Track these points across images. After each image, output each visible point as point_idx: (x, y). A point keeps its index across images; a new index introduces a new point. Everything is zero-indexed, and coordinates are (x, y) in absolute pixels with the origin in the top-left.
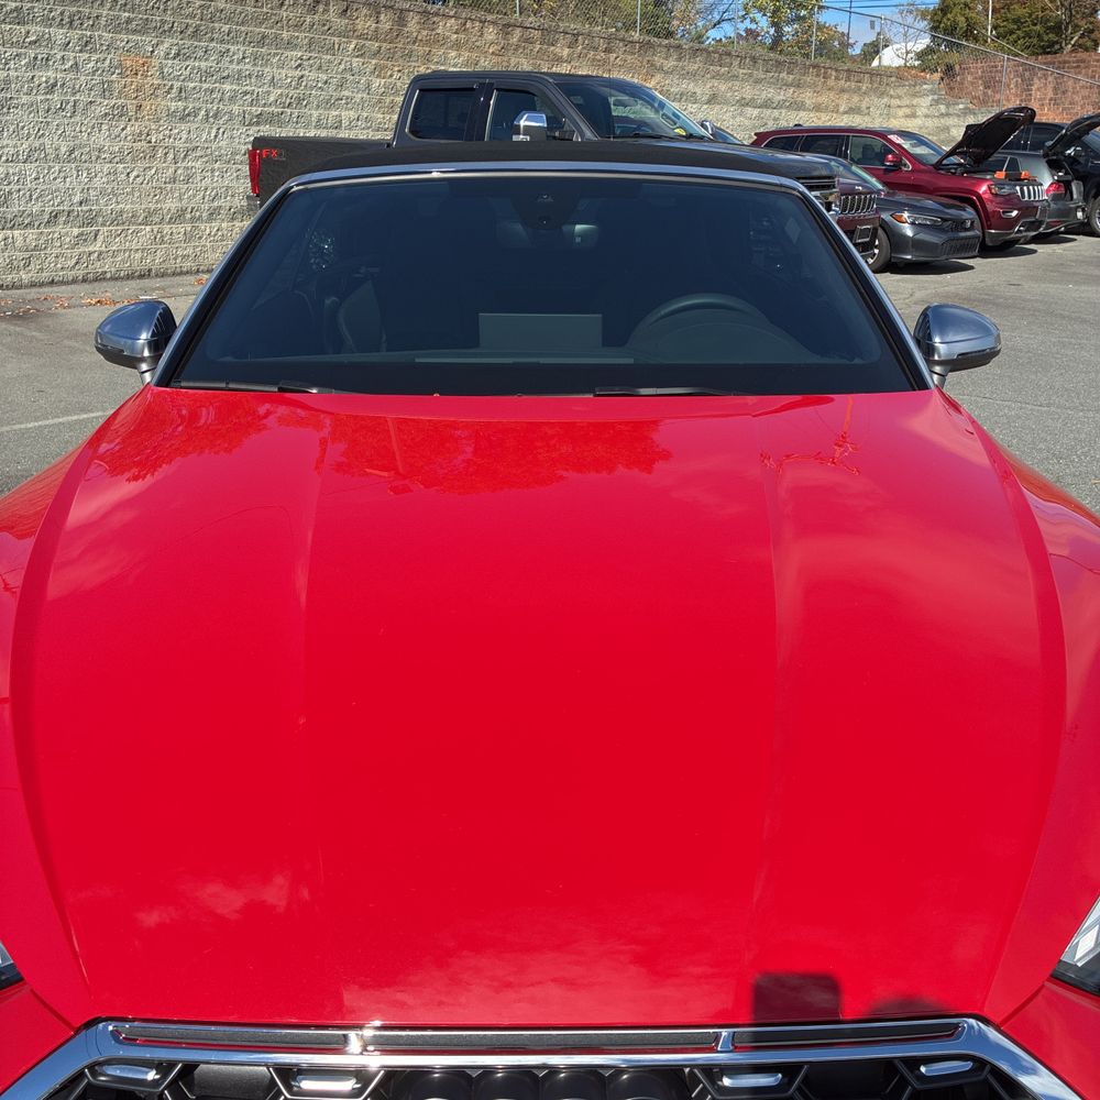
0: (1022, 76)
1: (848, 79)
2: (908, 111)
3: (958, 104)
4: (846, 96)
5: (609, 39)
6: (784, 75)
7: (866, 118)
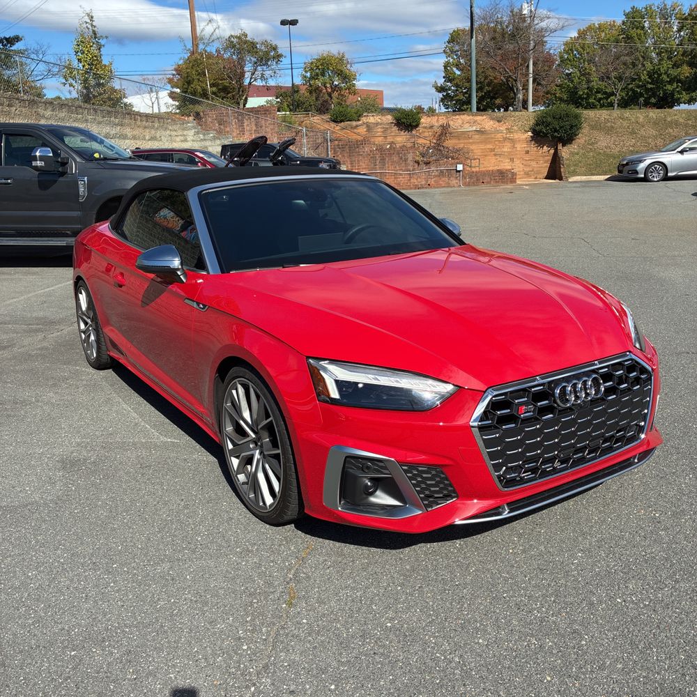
0: (237, 118)
1: (147, 121)
2: (182, 138)
3: (209, 134)
4: (147, 131)
5: (10, 99)
6: (112, 119)
7: (160, 143)
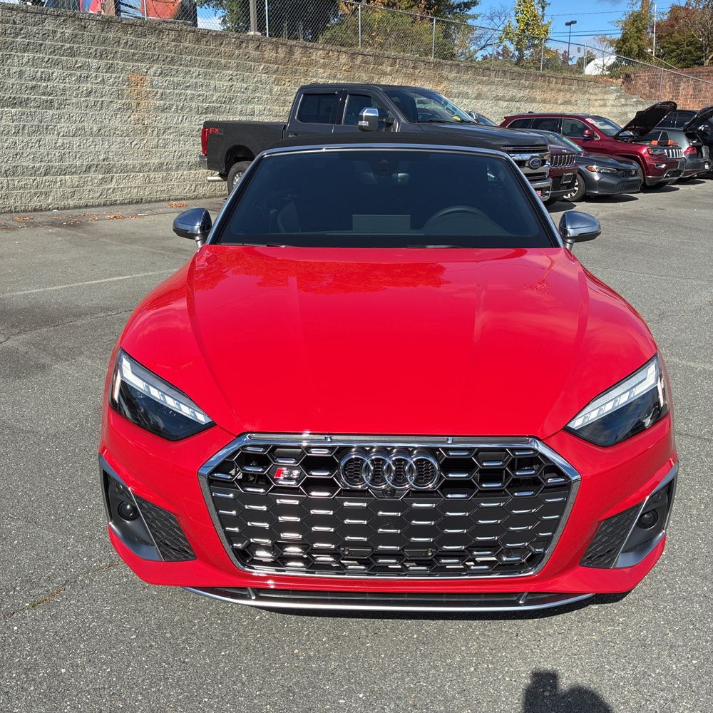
0: (673, 81)
2: (601, 102)
3: (633, 98)
4: (562, 94)
5: (415, 61)
6: (523, 81)
7: (575, 107)
